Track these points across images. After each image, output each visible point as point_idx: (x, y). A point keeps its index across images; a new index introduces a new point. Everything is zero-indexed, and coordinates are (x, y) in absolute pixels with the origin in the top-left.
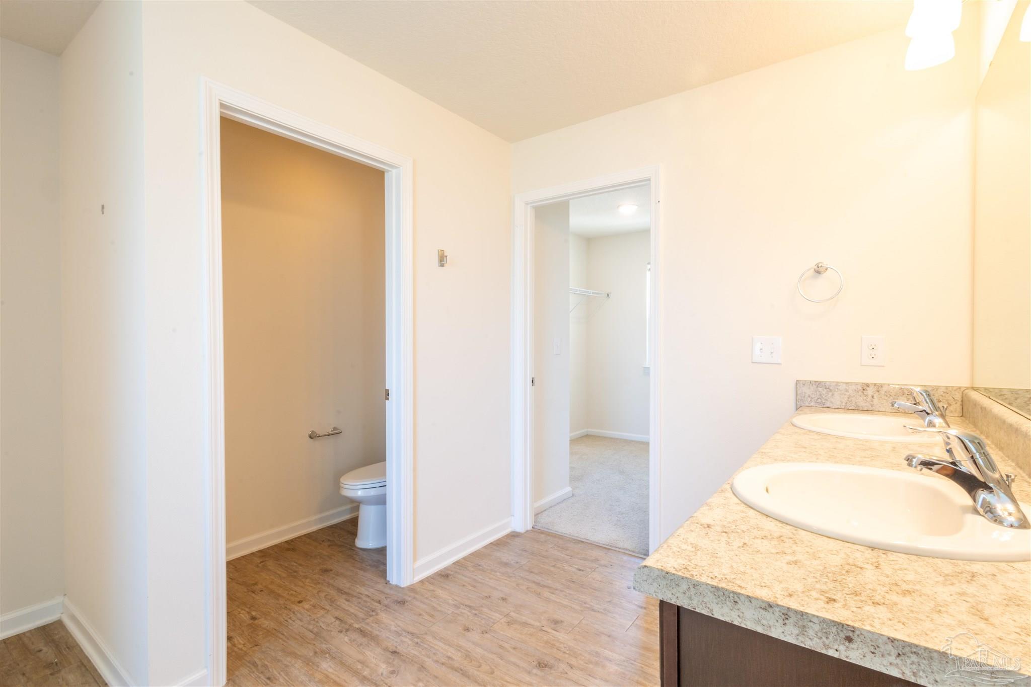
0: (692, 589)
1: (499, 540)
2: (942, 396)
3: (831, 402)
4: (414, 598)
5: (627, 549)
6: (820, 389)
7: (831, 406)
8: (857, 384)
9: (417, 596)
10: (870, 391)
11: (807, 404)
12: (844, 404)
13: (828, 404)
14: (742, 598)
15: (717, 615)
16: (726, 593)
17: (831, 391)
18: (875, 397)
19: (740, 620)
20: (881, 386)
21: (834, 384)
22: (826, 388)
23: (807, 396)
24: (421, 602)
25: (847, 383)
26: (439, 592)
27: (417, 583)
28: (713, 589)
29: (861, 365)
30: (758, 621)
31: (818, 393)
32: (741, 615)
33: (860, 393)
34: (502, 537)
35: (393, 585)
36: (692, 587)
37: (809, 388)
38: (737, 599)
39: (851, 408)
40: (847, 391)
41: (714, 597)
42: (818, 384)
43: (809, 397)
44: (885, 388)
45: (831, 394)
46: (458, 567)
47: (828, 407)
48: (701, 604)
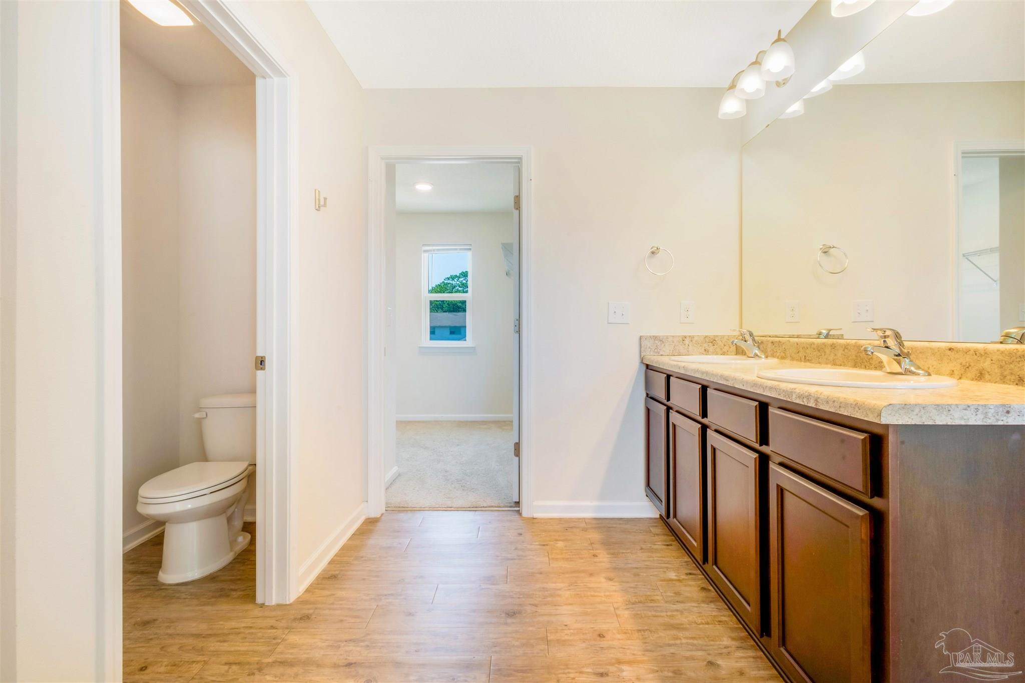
0: (922, 410)
1: (358, 530)
2: (726, 342)
3: (663, 351)
4: (316, 608)
5: (492, 507)
6: (656, 342)
7: (663, 353)
8: (679, 336)
9: (319, 606)
10: (687, 341)
11: (648, 354)
12: (671, 352)
13: (661, 353)
14: (953, 407)
15: (939, 422)
16: (944, 407)
17: (663, 342)
18: (690, 345)
19: (951, 421)
20: (693, 337)
21: (665, 337)
22: (660, 341)
23: (648, 347)
24: (330, 609)
25: (673, 336)
26: (340, 593)
27: (303, 594)
28: (935, 407)
29: (681, 323)
30: (962, 418)
31: (655, 345)
32: (952, 417)
33: (681, 343)
34: (360, 526)
35: (274, 605)
36: (922, 409)
37: (650, 342)
38: (950, 408)
39: (675, 354)
40: (673, 342)
41: (936, 411)
42: (655, 338)
43: (649, 348)
44: (696, 338)
45: (663, 344)
46: (338, 566)
47: (662, 355)
48: (928, 419)
